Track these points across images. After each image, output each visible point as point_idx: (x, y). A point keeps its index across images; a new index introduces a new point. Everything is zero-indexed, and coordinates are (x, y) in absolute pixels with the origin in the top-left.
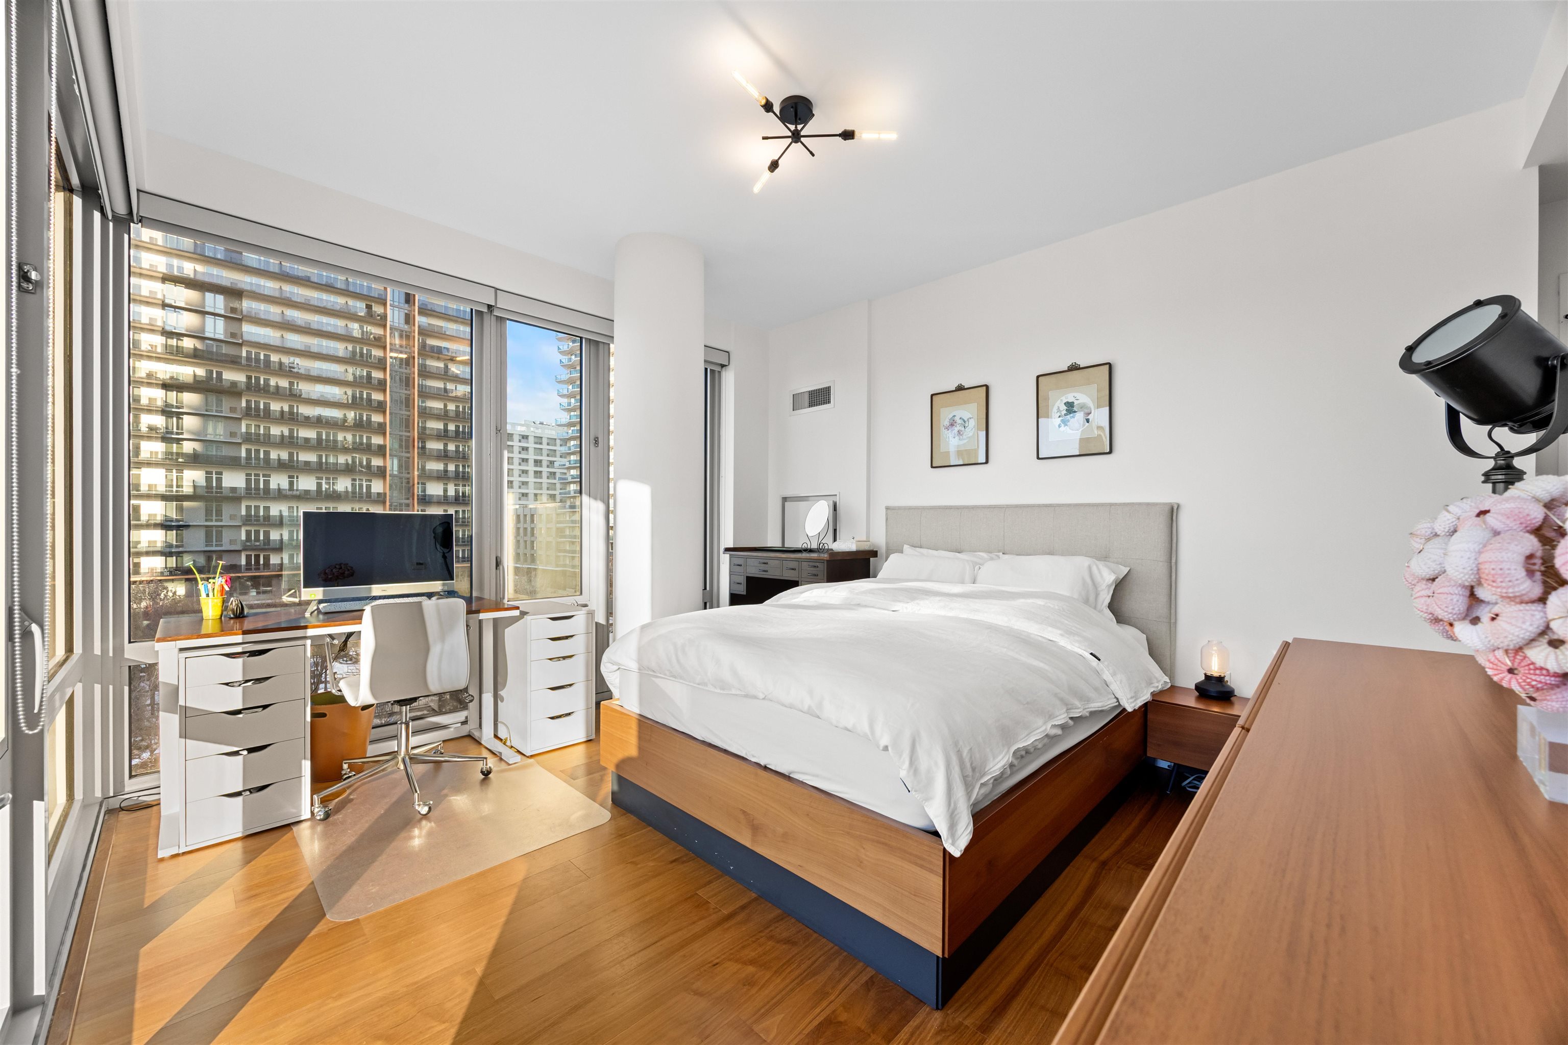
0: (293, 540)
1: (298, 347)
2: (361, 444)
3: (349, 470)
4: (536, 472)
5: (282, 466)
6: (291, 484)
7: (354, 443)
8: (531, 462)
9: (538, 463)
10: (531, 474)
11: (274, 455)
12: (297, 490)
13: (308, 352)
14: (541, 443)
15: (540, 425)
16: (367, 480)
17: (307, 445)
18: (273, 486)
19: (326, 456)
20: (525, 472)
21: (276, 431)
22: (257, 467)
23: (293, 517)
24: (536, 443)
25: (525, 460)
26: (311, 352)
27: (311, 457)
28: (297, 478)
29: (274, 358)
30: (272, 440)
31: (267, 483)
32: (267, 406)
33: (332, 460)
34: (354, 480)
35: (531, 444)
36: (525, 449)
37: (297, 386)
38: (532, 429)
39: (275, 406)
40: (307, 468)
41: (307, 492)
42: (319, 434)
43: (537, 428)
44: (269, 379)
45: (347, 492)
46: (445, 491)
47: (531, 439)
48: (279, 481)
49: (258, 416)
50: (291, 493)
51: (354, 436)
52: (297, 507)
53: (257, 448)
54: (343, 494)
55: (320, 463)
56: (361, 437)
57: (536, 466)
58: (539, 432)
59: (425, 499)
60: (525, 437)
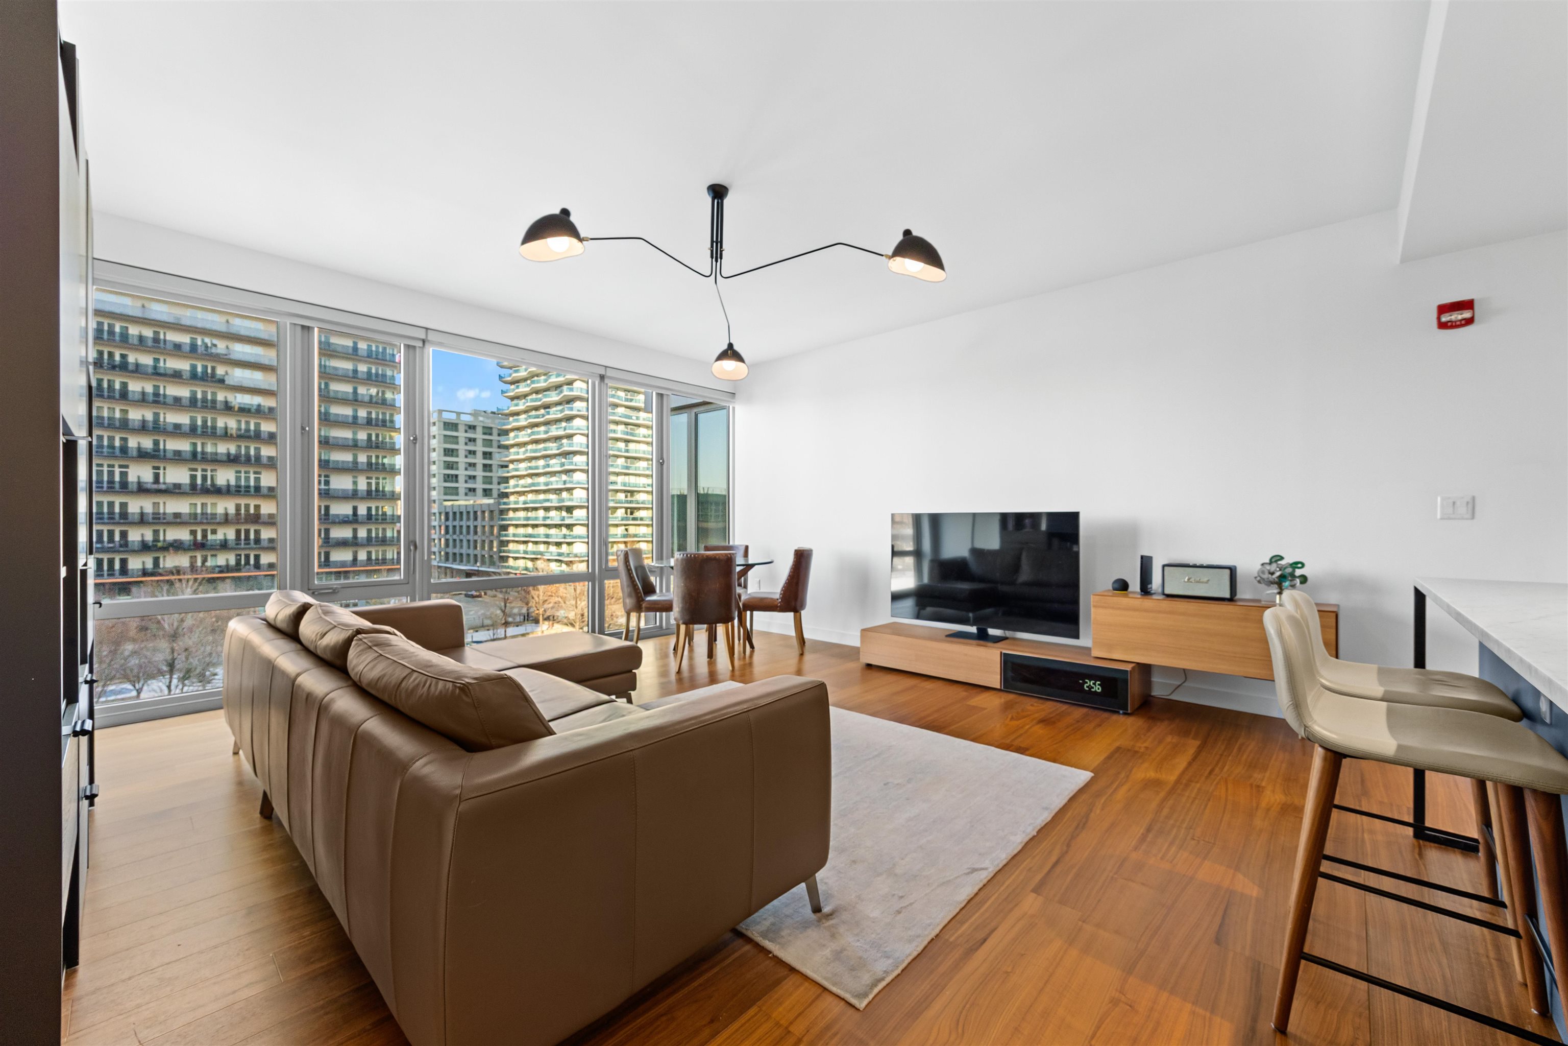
0: (159, 541)
1: (164, 318)
2: (248, 430)
3: (232, 460)
4: (485, 466)
5: (142, 455)
6: (157, 477)
7: (239, 429)
8: (479, 455)
9: (487, 455)
10: (480, 467)
11: (133, 443)
12: (164, 483)
13: (177, 324)
14: (491, 434)
15: (492, 415)
16: (255, 473)
17: (177, 431)
18: (132, 478)
19: (203, 444)
20: (473, 465)
21: (135, 415)
22: (112, 456)
23: (159, 514)
24: (484, 434)
25: (473, 453)
26: (181, 325)
27: (184, 446)
28: (165, 469)
29: (133, 330)
30: (130, 424)
31: (124, 475)
32: (124, 385)
33: (209, 449)
34: (238, 472)
35: (479, 435)
36: (472, 440)
37: (165, 364)
38: (481, 419)
39: (135, 386)
40: (178, 458)
41: (177, 486)
42: (193, 420)
43: (488, 418)
44: (126, 355)
45: (228, 486)
46: (355, 483)
47: (479, 430)
48: (140, 473)
49: (111, 397)
50: (155, 486)
51: (239, 422)
52: (164, 503)
53: (111, 434)
54: (223, 487)
55: (194, 454)
56: (248, 423)
57: (485, 458)
58: (489, 423)
59: (328, 494)
60: (472, 428)
